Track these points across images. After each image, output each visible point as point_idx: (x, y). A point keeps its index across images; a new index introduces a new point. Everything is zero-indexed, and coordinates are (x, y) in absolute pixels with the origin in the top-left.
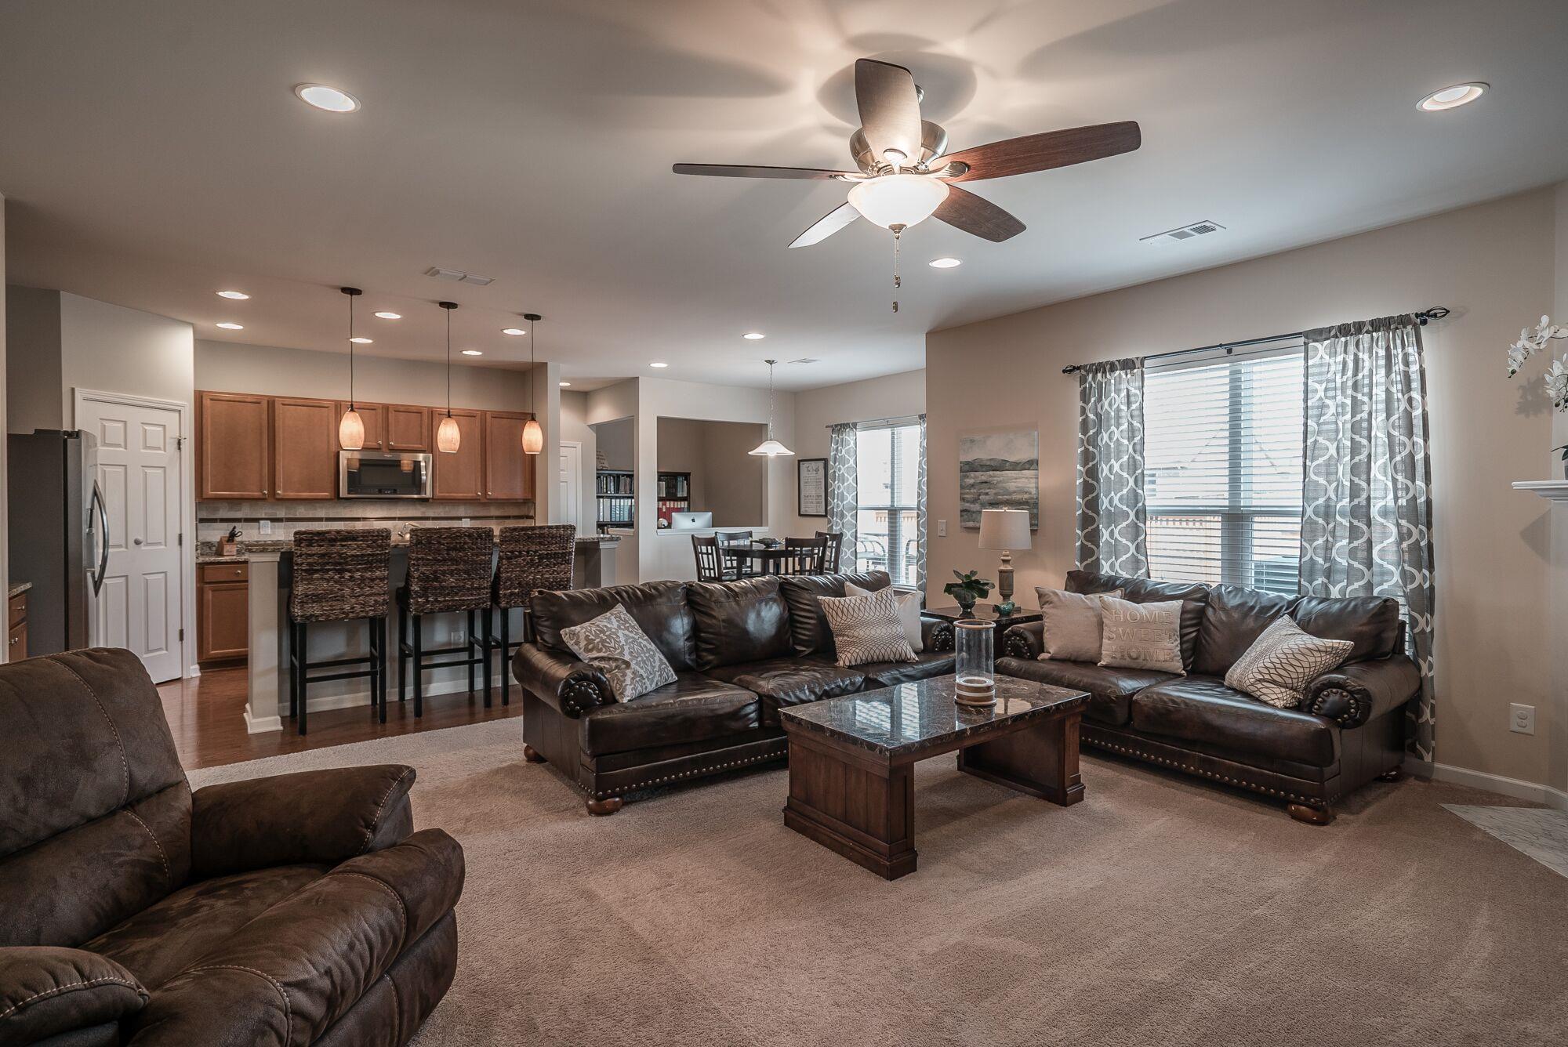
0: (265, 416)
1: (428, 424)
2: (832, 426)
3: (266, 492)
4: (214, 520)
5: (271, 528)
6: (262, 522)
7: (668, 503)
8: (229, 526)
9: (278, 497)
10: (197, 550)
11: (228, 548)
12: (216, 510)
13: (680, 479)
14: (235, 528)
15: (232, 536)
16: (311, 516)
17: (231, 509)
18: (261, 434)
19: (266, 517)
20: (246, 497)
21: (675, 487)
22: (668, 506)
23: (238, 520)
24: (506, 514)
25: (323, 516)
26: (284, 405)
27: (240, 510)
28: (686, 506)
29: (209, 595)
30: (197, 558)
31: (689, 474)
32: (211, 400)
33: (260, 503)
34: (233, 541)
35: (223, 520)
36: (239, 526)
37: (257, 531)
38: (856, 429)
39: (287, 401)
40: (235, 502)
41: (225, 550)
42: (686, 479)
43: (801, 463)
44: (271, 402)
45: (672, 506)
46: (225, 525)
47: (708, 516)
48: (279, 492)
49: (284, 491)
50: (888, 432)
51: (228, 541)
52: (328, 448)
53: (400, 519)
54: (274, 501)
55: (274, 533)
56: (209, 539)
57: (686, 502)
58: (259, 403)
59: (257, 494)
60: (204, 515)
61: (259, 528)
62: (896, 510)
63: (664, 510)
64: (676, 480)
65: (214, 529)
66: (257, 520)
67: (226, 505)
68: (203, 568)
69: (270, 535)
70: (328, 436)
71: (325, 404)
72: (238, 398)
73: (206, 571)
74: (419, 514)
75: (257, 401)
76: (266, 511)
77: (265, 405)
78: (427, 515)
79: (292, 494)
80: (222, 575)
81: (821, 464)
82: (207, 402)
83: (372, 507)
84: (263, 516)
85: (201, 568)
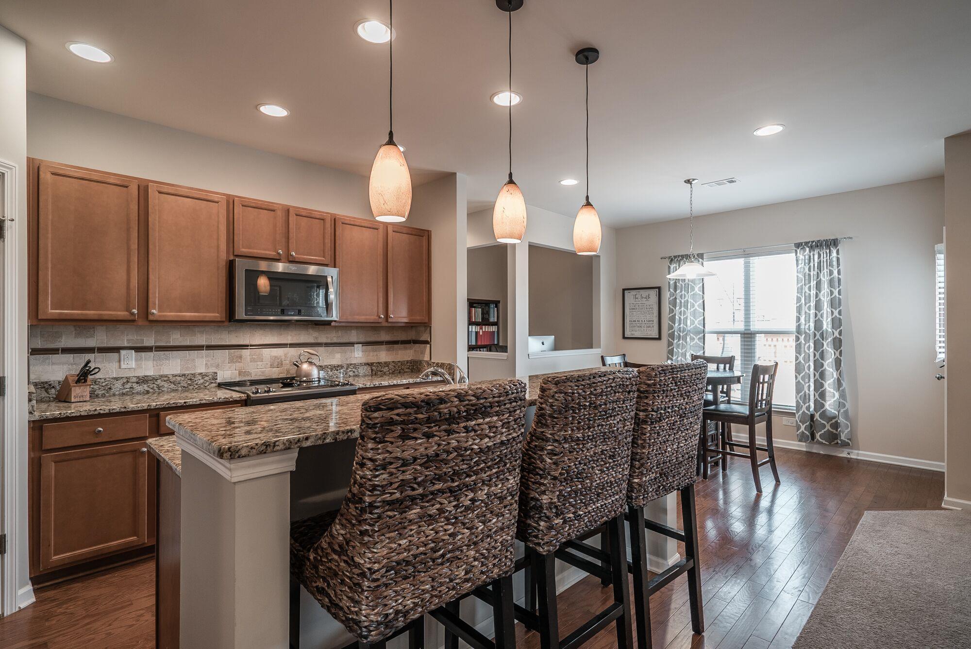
0: (134, 207)
1: (331, 233)
2: (670, 257)
3: (135, 311)
4: (54, 351)
5: (136, 360)
6: (123, 352)
7: (484, 327)
8: (80, 360)
9: (151, 318)
10: (30, 400)
11: (78, 392)
12: (58, 336)
13: (492, 306)
14: (89, 362)
15: (84, 376)
16: (188, 343)
17: (78, 335)
18: (128, 230)
19: (130, 345)
20: (105, 318)
21: (488, 313)
22: (484, 330)
23: (90, 350)
24: (395, 339)
25: (204, 343)
26: (160, 192)
27: (92, 336)
28: (496, 330)
29: (50, 470)
30: (30, 413)
31: (499, 302)
32: (53, 174)
33: (122, 327)
34: (86, 381)
35: (66, 351)
36: (96, 361)
37: (117, 364)
38: (703, 259)
39: (165, 189)
40: (84, 325)
41: (73, 394)
42: (496, 306)
43: (626, 291)
44: (143, 188)
45: (487, 330)
46: (70, 357)
47: (550, 340)
48: (154, 311)
49: (160, 310)
50: (741, 261)
51: (78, 381)
52: (218, 257)
53: (292, 345)
54: (147, 323)
55: (139, 366)
56: (45, 378)
57: (496, 326)
58: (127, 187)
59: (122, 314)
60: (39, 344)
61: (120, 361)
62: (751, 334)
63: (481, 334)
64: (489, 307)
65: (53, 364)
66: (117, 350)
67: (73, 329)
68: (41, 429)
69: (134, 369)
70: (218, 239)
71: (215, 197)
72: (95, 177)
73: (45, 433)
74: (311, 340)
75: (123, 183)
76: (130, 337)
77: (134, 189)
78: (319, 341)
79: (171, 315)
80: (71, 436)
81: (653, 294)
82: (46, 177)
83: (261, 332)
84: (126, 344)
85: (37, 428)
